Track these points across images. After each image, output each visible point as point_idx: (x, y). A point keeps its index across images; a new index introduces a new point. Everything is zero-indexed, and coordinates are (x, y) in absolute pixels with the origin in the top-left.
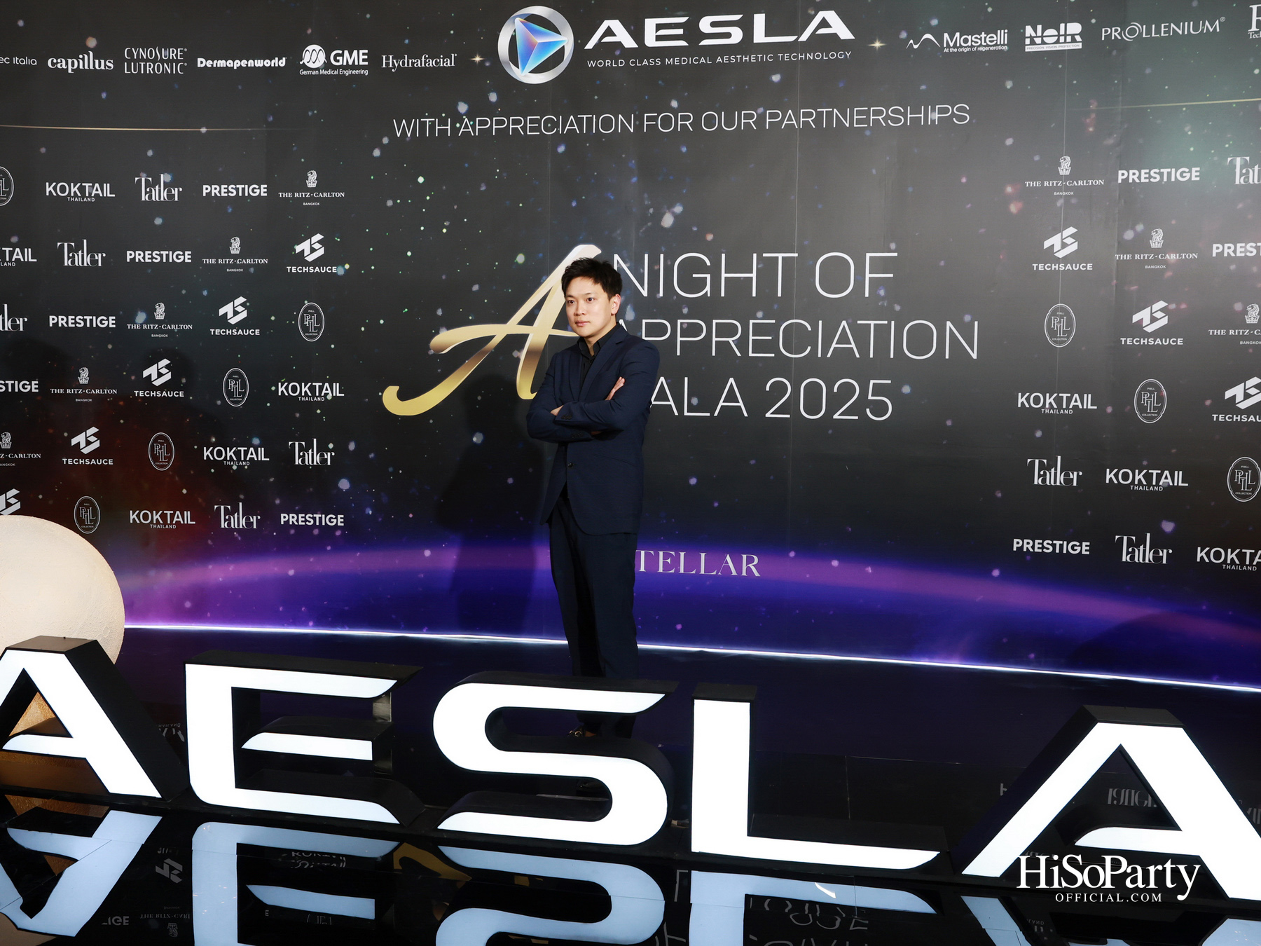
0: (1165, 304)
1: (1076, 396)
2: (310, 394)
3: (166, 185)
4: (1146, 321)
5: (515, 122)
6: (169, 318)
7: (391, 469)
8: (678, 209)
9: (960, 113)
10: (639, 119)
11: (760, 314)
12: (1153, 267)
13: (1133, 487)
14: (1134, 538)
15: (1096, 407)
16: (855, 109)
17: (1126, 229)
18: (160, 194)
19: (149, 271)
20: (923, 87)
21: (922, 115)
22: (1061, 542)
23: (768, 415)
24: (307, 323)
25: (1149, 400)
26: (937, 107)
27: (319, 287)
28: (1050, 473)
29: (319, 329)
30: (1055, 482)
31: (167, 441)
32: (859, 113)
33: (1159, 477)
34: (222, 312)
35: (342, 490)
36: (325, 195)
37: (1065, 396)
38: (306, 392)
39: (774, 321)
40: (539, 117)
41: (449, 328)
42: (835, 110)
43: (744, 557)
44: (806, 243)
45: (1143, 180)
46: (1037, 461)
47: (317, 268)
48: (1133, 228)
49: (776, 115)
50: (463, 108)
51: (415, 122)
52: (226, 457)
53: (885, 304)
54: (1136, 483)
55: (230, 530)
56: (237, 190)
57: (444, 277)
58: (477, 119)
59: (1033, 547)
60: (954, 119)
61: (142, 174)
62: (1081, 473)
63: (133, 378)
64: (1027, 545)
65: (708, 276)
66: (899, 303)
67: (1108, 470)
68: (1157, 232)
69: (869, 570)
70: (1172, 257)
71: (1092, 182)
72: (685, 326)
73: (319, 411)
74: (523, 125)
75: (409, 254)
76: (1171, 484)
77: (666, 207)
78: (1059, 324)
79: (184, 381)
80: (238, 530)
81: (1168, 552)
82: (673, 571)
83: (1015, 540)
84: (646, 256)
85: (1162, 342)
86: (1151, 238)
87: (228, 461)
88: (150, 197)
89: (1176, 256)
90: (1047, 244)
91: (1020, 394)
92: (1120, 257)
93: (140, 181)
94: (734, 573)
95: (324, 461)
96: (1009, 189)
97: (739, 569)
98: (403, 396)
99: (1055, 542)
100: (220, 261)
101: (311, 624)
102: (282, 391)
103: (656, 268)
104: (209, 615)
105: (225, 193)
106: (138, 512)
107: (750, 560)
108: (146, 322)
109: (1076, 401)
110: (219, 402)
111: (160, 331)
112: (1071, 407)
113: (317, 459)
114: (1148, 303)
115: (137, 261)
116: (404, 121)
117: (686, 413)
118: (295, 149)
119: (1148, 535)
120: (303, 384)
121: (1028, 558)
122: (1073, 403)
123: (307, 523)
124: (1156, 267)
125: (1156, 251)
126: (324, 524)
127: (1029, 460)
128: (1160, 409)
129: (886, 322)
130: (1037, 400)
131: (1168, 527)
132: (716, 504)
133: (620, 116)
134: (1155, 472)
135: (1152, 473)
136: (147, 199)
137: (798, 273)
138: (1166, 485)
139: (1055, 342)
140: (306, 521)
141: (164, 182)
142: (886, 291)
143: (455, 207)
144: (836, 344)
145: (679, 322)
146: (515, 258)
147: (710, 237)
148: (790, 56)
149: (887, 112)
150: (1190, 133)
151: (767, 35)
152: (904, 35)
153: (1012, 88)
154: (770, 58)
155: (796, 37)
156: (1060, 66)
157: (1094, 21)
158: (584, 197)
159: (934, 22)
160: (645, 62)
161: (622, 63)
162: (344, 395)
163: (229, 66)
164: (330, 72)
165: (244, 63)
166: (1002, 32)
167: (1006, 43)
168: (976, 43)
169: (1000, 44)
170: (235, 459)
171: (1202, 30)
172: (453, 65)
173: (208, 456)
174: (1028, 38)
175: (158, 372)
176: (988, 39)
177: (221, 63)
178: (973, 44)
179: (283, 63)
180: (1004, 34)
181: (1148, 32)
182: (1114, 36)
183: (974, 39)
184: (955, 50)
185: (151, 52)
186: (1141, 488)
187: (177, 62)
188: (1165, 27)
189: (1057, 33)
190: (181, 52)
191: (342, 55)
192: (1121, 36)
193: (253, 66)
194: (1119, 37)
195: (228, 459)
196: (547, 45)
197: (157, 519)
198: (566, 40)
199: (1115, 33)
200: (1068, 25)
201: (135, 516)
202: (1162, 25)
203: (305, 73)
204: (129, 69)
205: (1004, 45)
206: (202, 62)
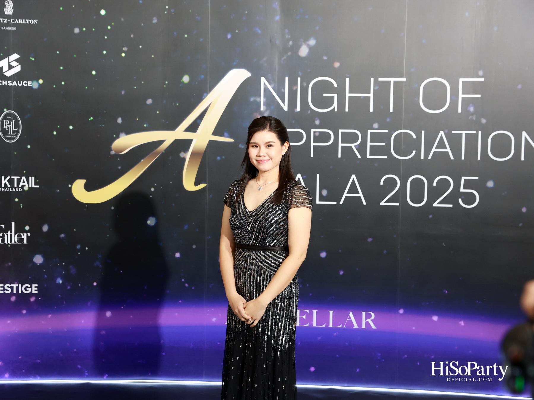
2: (9, 186)
7: (78, 247)
8: (312, 42)
11: (376, 125)
23: (382, 203)
24: (7, 127)
29: (17, 132)
35: (36, 264)
36: (21, 21)
38: (5, 184)
39: (386, 131)
41: (128, 133)
43: (364, 313)
44: (412, 70)
47: (15, 82)
53: (474, 118)
57: (123, 92)
65: (335, 96)
66: (485, 118)
69: (462, 323)
72: (317, 134)
73: (17, 200)
75: (94, 73)
77: (302, 40)
82: (307, 325)
84: (287, 79)
94: (356, 326)
95: (21, 240)
97: (359, 322)
98: (89, 188)
101: (7, 375)
103: (294, 88)
107: (368, 316)
113: (15, 239)
117: (318, 202)
120: (3, 177)
123: (6, 292)
126: (20, 292)
129: (474, 132)
132: (341, 273)
137: (406, 94)
140: (4, 290)
142: (475, 108)
143: (132, 36)
144: (436, 148)
145: (313, 131)
146: (181, 78)
147: (337, 65)
158: (237, 31)
162: (38, 186)
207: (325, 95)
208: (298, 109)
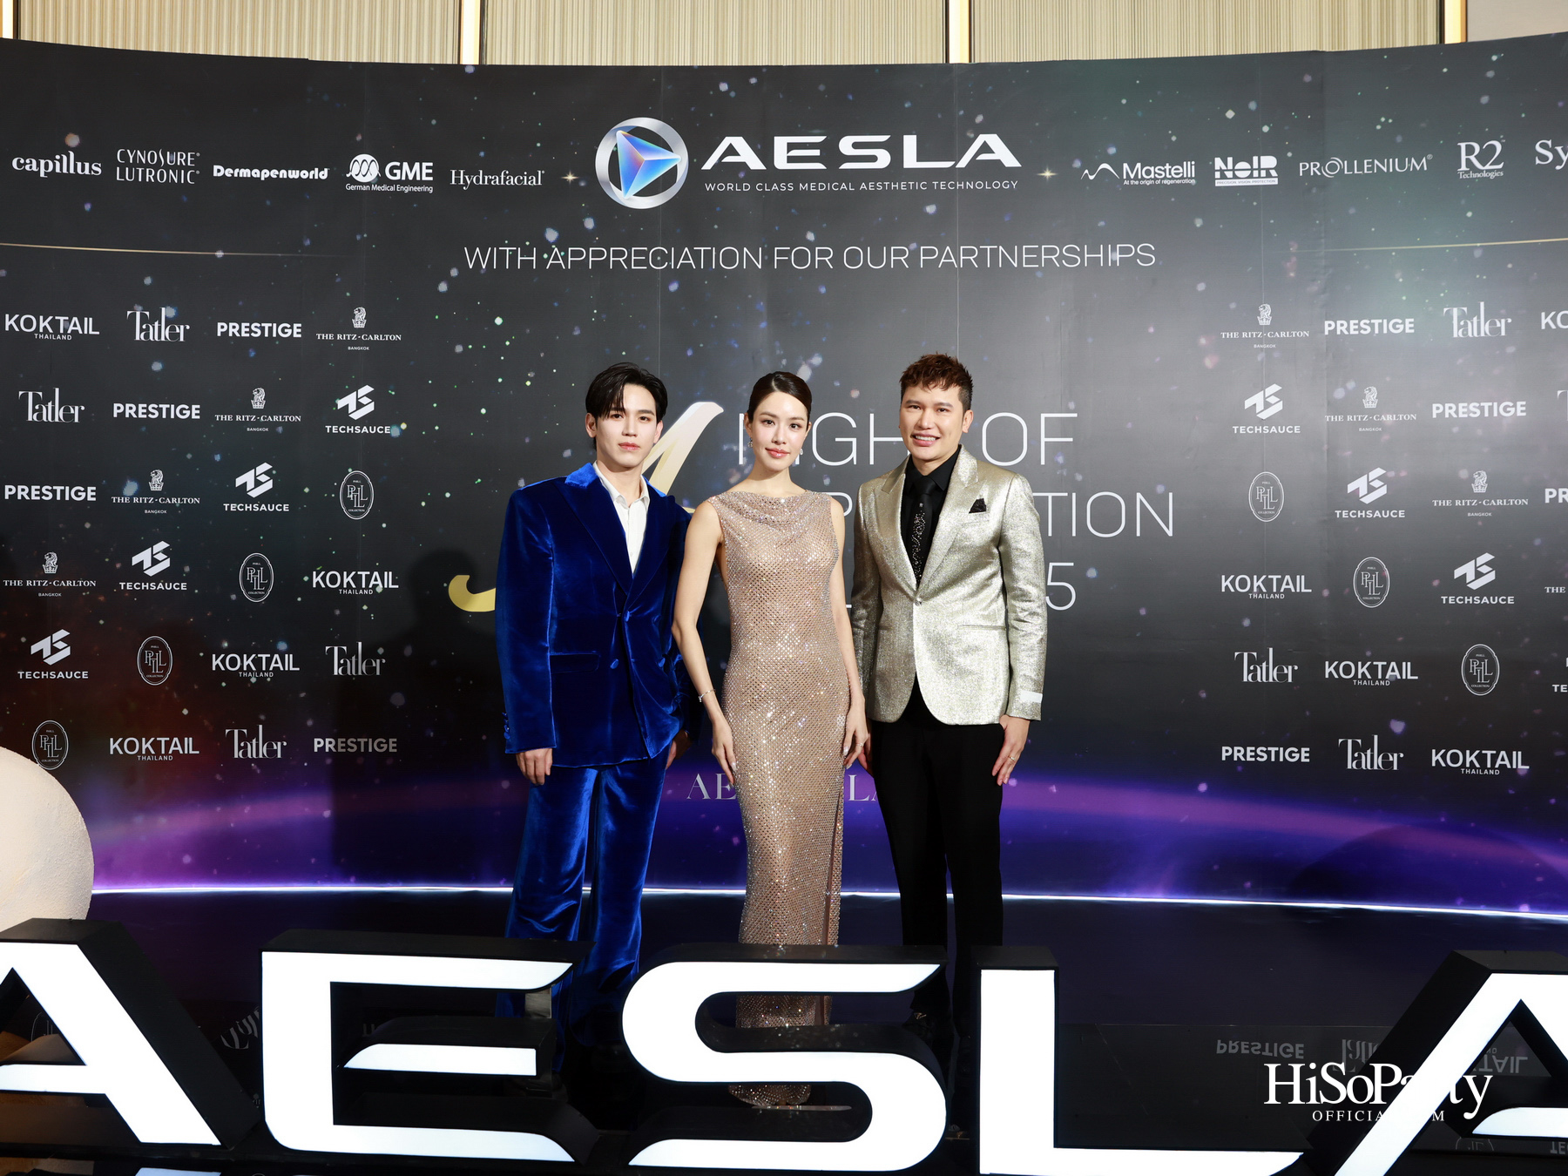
0: (1383, 472)
1: (1288, 578)
2: (354, 586)
3: (168, 321)
4: (1363, 491)
5: (617, 254)
6: (169, 490)
7: (459, 680)
8: (817, 360)
9: (1145, 253)
10: (769, 254)
12: (1367, 429)
13: (1357, 682)
14: (1359, 741)
15: (1310, 591)
16: (1024, 247)
17: (1336, 386)
18: (160, 332)
19: (144, 429)
20: (1102, 224)
21: (1101, 256)
22: (1277, 749)
24: (351, 496)
25: (1370, 581)
26: (1118, 246)
27: (369, 451)
28: (1261, 668)
29: (367, 504)
30: (1268, 678)
31: (162, 646)
32: (1028, 251)
33: (1385, 669)
34: (239, 481)
35: (395, 706)
36: (376, 337)
37: (1275, 577)
38: (348, 583)
40: (646, 249)
42: (1001, 248)
45: (1352, 332)
46: (1246, 654)
47: (365, 427)
49: (933, 252)
50: (551, 235)
51: (492, 251)
52: (242, 666)
53: (1065, 473)
54: (1360, 677)
55: (246, 761)
56: (262, 329)
57: (527, 440)
58: (570, 249)
59: (1245, 755)
60: (1138, 260)
61: (136, 307)
62: (1296, 668)
63: (118, 566)
64: (1238, 753)
65: (854, 440)
66: (1080, 473)
67: (1327, 663)
68: (1370, 390)
69: (1054, 789)
70: (1389, 418)
71: (1296, 334)
73: (365, 607)
74: (627, 257)
75: (483, 411)
76: (1399, 677)
77: (801, 357)
78: (1265, 495)
79: (187, 569)
80: (257, 761)
81: (1399, 756)
85: (1381, 514)
86: (1364, 397)
87: (245, 672)
88: (146, 336)
89: (1393, 418)
90: (1248, 403)
91: (1223, 577)
92: (1330, 419)
93: (134, 315)
95: (371, 669)
96: (1203, 341)
98: (474, 587)
99: (1269, 749)
100: (238, 418)
104: (215, 872)
105: (246, 332)
106: (120, 739)
108: (137, 494)
109: (1287, 584)
110: (233, 597)
111: (156, 506)
112: (1282, 590)
113: (363, 667)
114: (1363, 470)
115: (127, 416)
116: (478, 249)
118: (338, 280)
119: (1376, 737)
120: (345, 573)
121: (1240, 768)
122: (1284, 586)
123: (349, 750)
124: (1371, 430)
125: (1371, 412)
126: (370, 750)
127: (1236, 654)
128: (1383, 591)
129: (1066, 494)
130: (1243, 583)
131: (1398, 727)
133: (745, 249)
134: (1380, 664)
135: (1377, 665)
136: (143, 339)
138: (1393, 679)
139: (1261, 516)
140: (347, 746)
141: (166, 318)
142: (1066, 458)
143: (542, 355)
147: (855, 394)
148: (947, 184)
149: (1061, 251)
150: (1401, 280)
151: (919, 160)
152: (1077, 164)
153: (1202, 227)
154: (923, 186)
155: (953, 163)
156: (1255, 203)
157: (1290, 154)
158: (701, 345)
159: (1112, 151)
160: (775, 187)
161: (746, 187)
162: (398, 586)
163: (254, 176)
164: (385, 188)
165: (274, 174)
166: (1189, 163)
167: (1193, 176)
168: (1160, 175)
169: (1187, 177)
170: (254, 669)
171: (1409, 168)
172: (539, 184)
173: (217, 666)
174: (1217, 171)
175: (153, 559)
176: (1173, 172)
177: (245, 173)
178: (1156, 175)
179: (324, 174)
180: (1191, 165)
181: (1351, 168)
182: (1314, 171)
183: (1157, 171)
184: (1137, 183)
185: (152, 155)
186: (1365, 683)
187: (187, 169)
188: (1368, 163)
189: (1249, 167)
190: (192, 156)
191: (400, 168)
192: (1321, 172)
193: (285, 177)
194: (1319, 174)
195: (245, 669)
196: (655, 164)
197: (147, 749)
198: (679, 158)
199: (1314, 168)
200: (1262, 157)
201: (116, 745)
202: (1365, 161)
203: (352, 188)
204: (122, 175)
205: (1191, 178)
206: (219, 171)
207: (837, 440)
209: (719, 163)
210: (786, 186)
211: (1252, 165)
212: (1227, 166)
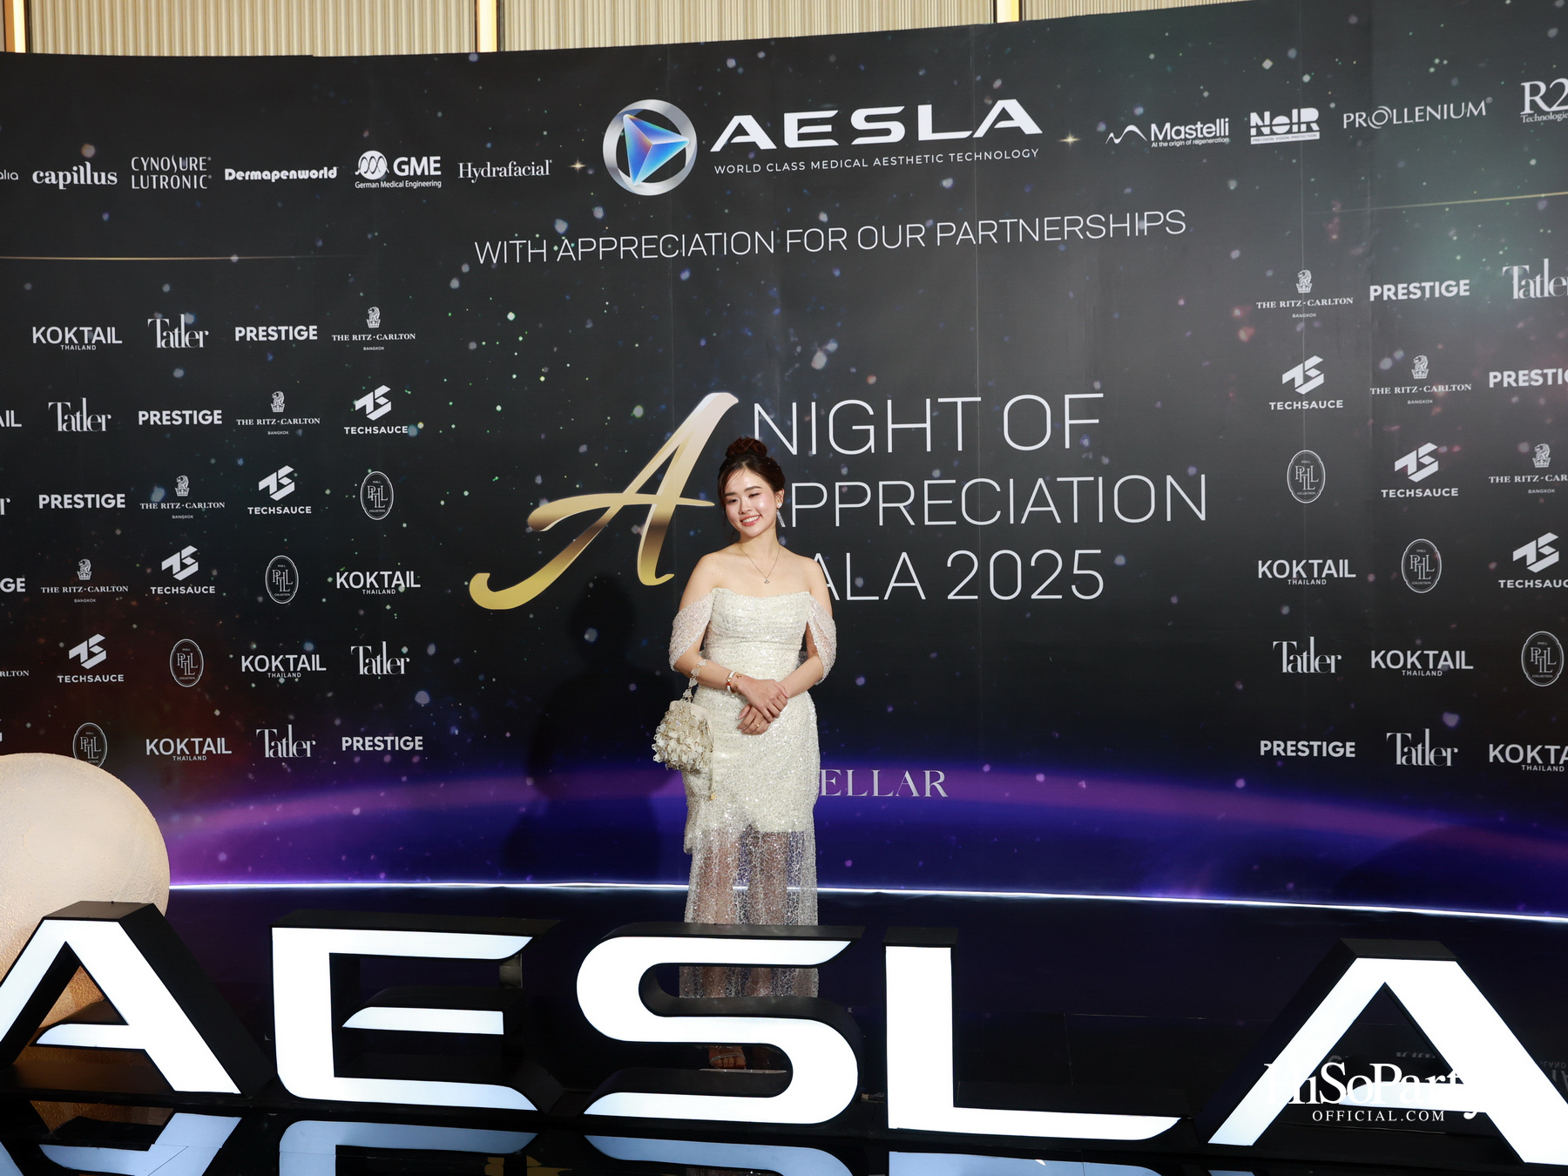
0: (1434, 447)
1: (1330, 562)
2: (377, 586)
3: (188, 328)
4: (1412, 468)
5: (629, 243)
6: (194, 495)
7: (481, 677)
8: (832, 346)
9: (1174, 221)
10: (781, 237)
11: (937, 473)
12: (1417, 402)
13: (1406, 673)
14: (1410, 735)
15: (1354, 576)
16: (1046, 219)
17: (1383, 356)
18: (180, 339)
19: (168, 436)
20: (1128, 190)
21: (1128, 225)
22: (1320, 743)
23: (951, 597)
24: (372, 497)
25: (1420, 565)
26: (1146, 214)
27: (387, 451)
28: (1302, 658)
29: (387, 503)
30: (1309, 668)
31: (194, 649)
32: (1050, 224)
33: (1437, 658)
34: (262, 485)
35: (420, 705)
36: (391, 337)
37: (1316, 562)
38: (371, 583)
39: (954, 481)
40: (656, 236)
41: (551, 499)
42: (1021, 221)
43: (928, 773)
44: (990, 384)
45: (1401, 297)
46: (1285, 644)
47: (383, 428)
48: (1391, 355)
49: (950, 229)
50: (561, 226)
51: (502, 245)
52: (270, 667)
53: (1091, 457)
54: (1409, 667)
55: (276, 760)
56: (279, 332)
57: (543, 437)
58: (580, 240)
59: (1285, 750)
60: (1167, 228)
61: (156, 314)
62: (1340, 657)
63: (149, 571)
64: (1278, 747)
65: (871, 428)
66: (1107, 456)
67: (1373, 652)
68: (1420, 359)
69: (1083, 784)
70: (1440, 389)
71: (1338, 301)
72: (845, 490)
73: (388, 607)
74: (637, 246)
75: (499, 408)
76: (1452, 667)
77: (816, 344)
78: (1305, 475)
79: (215, 573)
80: (288, 760)
81: (1452, 751)
82: (838, 794)
83: (1263, 743)
84: (794, 405)
85: (1432, 493)
86: (1413, 366)
87: (274, 672)
88: (168, 343)
89: (1445, 388)
90: (1286, 378)
91: (1260, 562)
92: (1376, 391)
93: (154, 323)
94: (915, 794)
95: (396, 669)
96: (1237, 312)
97: (921, 788)
98: (494, 585)
99: (1311, 743)
100: (259, 422)
101: (382, 876)
102: (342, 583)
103: (807, 419)
104: (250, 869)
105: (263, 336)
106: (156, 740)
107: (934, 778)
108: (165, 500)
109: (1330, 569)
110: (260, 599)
111: (183, 511)
112: (1324, 576)
113: (387, 667)
114: (1415, 446)
115: (152, 423)
116: (488, 243)
117: (849, 598)
118: (351, 280)
119: (1427, 731)
120: (368, 573)
121: (1279, 763)
122: (1326, 571)
123: (376, 748)
124: (1420, 402)
125: (1420, 383)
126: (397, 748)
127: (1276, 643)
128: (1434, 575)
129: (1092, 479)
130: (1281, 569)
131: (1451, 720)
132: (890, 709)
133: (757, 233)
134: (1431, 653)
135: (1428, 655)
136: (164, 346)
137: (982, 421)
138: (1446, 669)
139: (1302, 497)
140: (374, 745)
141: (185, 324)
142: (1091, 441)
143: (555, 349)
144: (1032, 507)
145: (838, 484)
146: (632, 411)
147: (872, 380)
148: (964, 156)
149: (1085, 222)
150: (1455, 238)
151: (934, 131)
152: (1102, 127)
153: (1236, 189)
154: (940, 158)
155: (970, 133)
156: (1294, 161)
157: (1333, 105)
158: (715, 335)
159: (1139, 111)
160: (786, 167)
161: (757, 168)
162: (419, 586)
163: (265, 178)
164: (394, 184)
165: (284, 174)
166: (1222, 120)
167: (1227, 134)
168: (1191, 134)
169: (1220, 136)
170: (282, 669)
171: (1466, 113)
172: (547, 173)
173: (247, 667)
174: (1253, 127)
175: (182, 563)
176: (1205, 130)
177: (256, 175)
178: (1187, 136)
179: (333, 173)
180: (1225, 122)
181: (1400, 117)
182: (1359, 122)
183: (1187, 131)
184: (1166, 144)
185: (165, 161)
186: (1415, 673)
187: (199, 173)
188: (1420, 111)
189: (1288, 121)
190: (203, 161)
191: (408, 163)
192: (1367, 123)
193: (295, 177)
194: (1365, 125)
195: (273, 670)
196: (664, 148)
197: (182, 750)
198: (687, 141)
199: (1359, 119)
200: (1302, 110)
201: (152, 746)
202: (1417, 109)
203: (362, 186)
204: (138, 183)
205: (1225, 137)
206: (230, 174)
208: (814, 452)
209: (728, 145)
210: (798, 165)
211: (1290, 118)
212: (1263, 121)
